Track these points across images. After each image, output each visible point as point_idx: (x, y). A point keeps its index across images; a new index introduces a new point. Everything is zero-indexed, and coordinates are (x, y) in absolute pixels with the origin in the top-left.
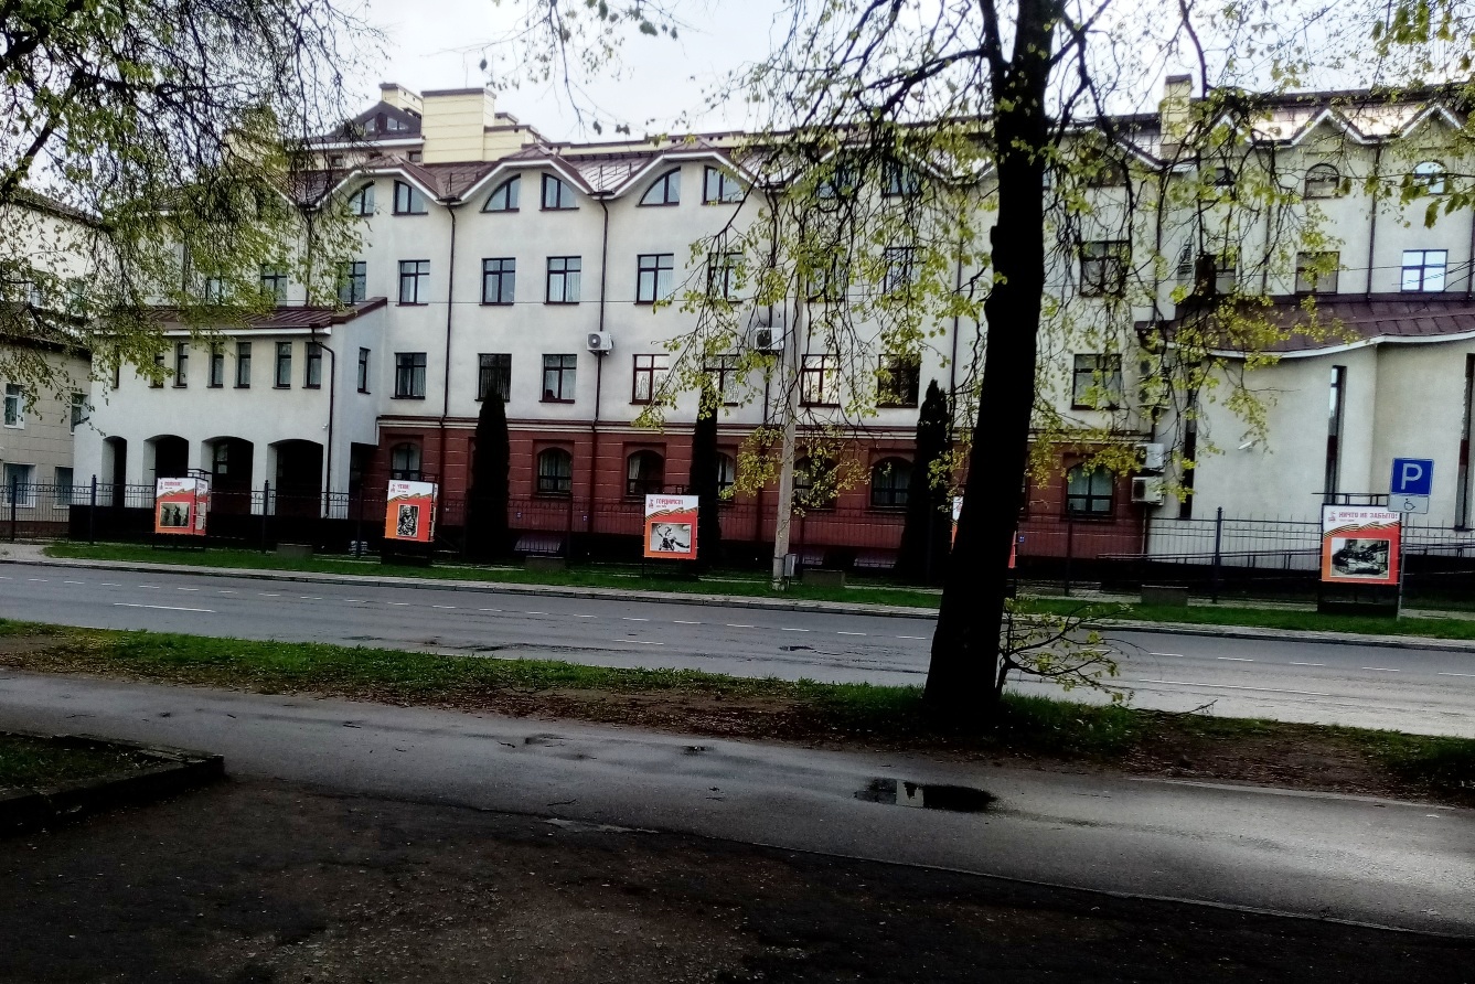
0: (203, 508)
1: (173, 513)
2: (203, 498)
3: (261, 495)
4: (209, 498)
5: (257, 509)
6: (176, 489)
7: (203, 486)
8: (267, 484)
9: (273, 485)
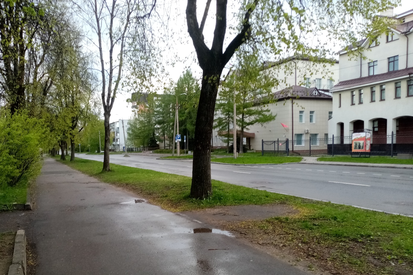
0: (369, 143)
1: (358, 145)
2: (369, 139)
3: (391, 137)
4: (372, 139)
5: (389, 142)
6: (359, 137)
7: (368, 135)
8: (393, 132)
9: (395, 133)
